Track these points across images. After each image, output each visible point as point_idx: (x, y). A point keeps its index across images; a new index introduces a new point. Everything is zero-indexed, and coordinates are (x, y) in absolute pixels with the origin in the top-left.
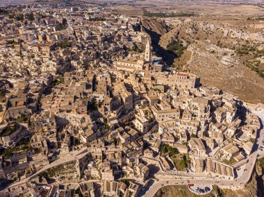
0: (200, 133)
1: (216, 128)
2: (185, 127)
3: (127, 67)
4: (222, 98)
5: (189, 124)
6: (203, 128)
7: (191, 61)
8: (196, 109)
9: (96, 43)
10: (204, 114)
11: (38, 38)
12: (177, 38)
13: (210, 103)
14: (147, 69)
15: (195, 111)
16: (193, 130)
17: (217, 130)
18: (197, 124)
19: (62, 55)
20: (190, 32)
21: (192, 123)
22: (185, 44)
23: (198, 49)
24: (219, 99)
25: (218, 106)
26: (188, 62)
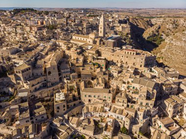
0: (136, 128)
1: (162, 125)
2: (114, 116)
3: (80, 41)
4: (180, 83)
5: (121, 112)
6: (141, 121)
7: (165, 49)
8: (136, 92)
9: (81, 29)
10: (145, 102)
11: (38, 23)
12: (158, 31)
13: (158, 87)
14: (98, 43)
15: (134, 96)
16: (125, 122)
17: (164, 129)
18: (132, 114)
19: (45, 34)
20: (171, 27)
21: (125, 112)
22: (164, 37)
23: (174, 40)
24: (174, 83)
25: (170, 94)
26: (163, 50)
